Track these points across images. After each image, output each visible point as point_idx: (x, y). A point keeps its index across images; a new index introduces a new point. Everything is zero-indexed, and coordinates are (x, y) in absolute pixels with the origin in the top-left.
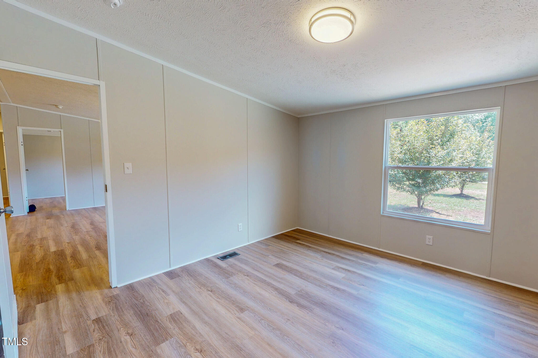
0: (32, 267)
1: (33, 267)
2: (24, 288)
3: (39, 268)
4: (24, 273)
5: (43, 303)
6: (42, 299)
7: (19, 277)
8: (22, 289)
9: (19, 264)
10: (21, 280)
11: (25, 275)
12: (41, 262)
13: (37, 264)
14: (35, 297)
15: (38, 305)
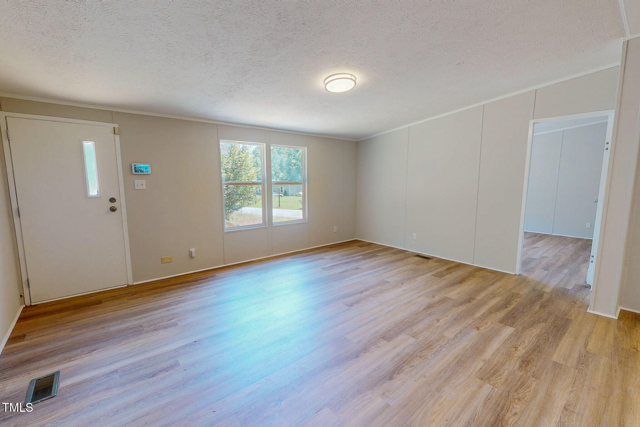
0: (555, 320)
1: (553, 319)
2: (574, 303)
3: (548, 314)
4: (566, 317)
5: (566, 288)
6: (565, 291)
7: (573, 315)
8: (575, 303)
9: (565, 334)
10: (573, 312)
11: (566, 314)
12: (541, 321)
13: (545, 321)
14: (569, 294)
15: (570, 288)
